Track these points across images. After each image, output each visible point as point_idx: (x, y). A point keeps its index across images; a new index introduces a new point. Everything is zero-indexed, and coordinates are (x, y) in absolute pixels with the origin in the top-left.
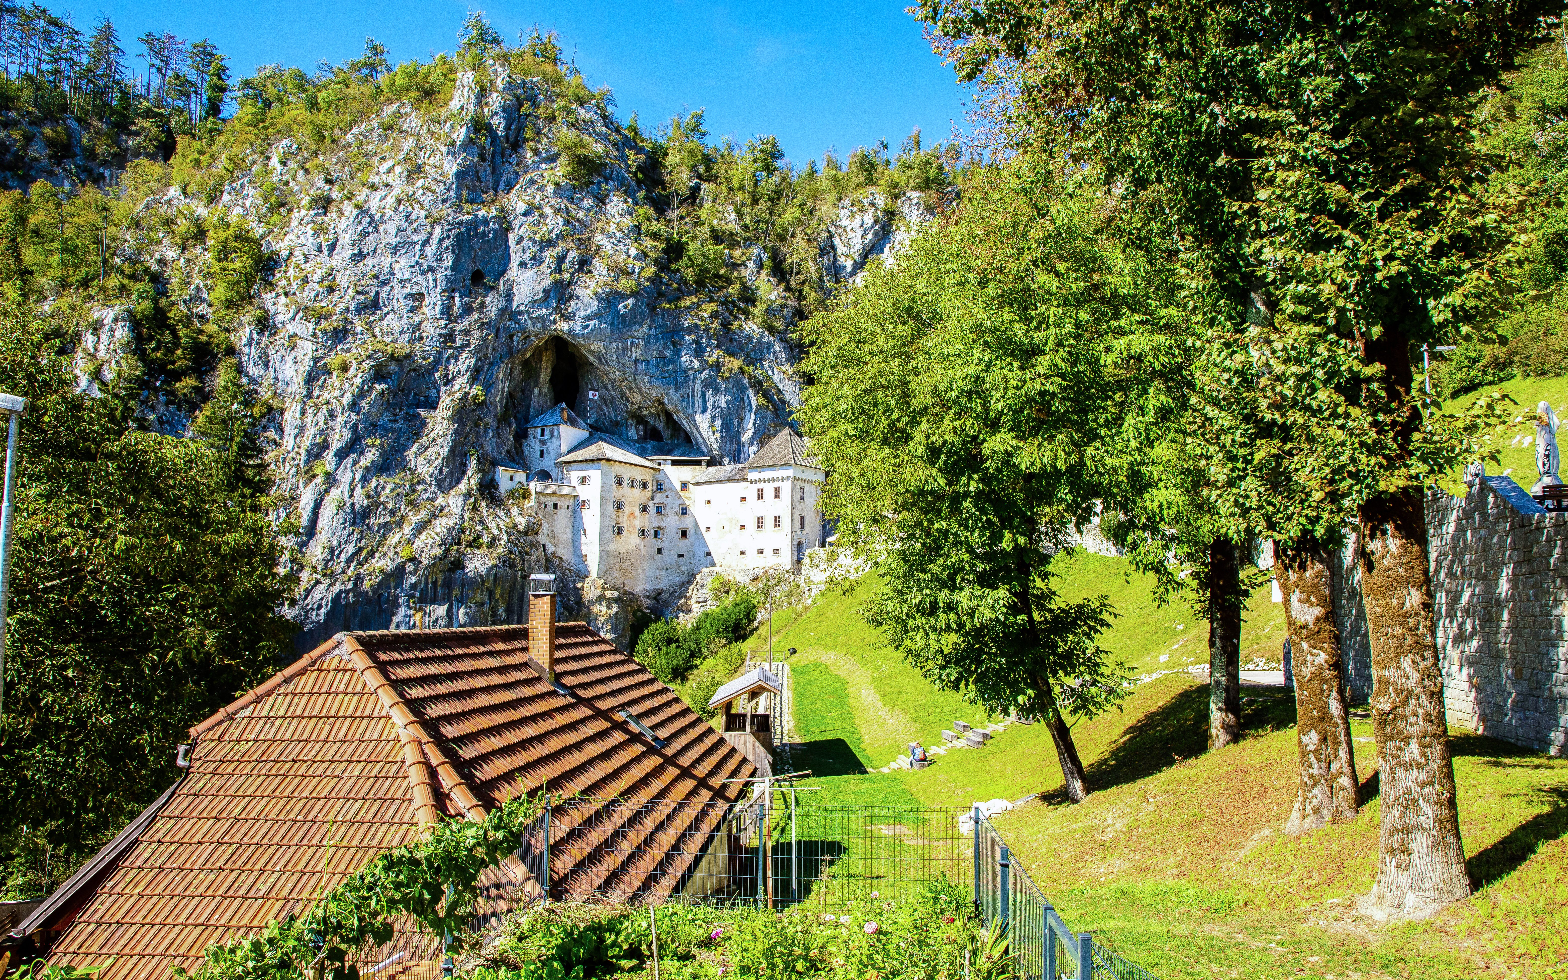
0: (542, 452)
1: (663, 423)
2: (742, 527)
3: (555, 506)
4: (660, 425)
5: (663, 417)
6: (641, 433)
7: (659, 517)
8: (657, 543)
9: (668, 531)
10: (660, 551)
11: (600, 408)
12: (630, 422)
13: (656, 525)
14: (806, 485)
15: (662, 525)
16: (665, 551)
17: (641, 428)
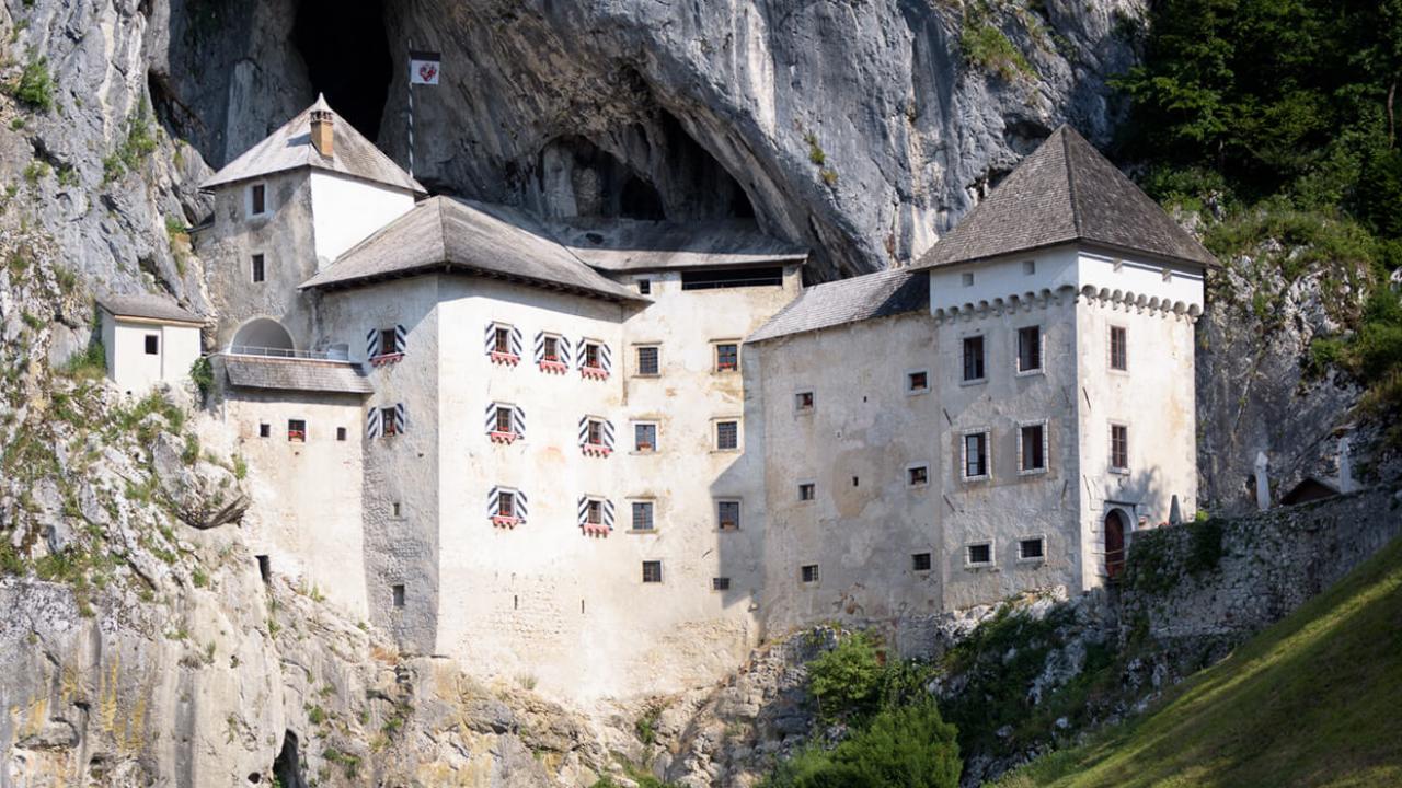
0: (258, 260)
1: (657, 157)
2: (918, 475)
3: (297, 428)
4: (649, 165)
5: (654, 134)
6: (590, 193)
7: (647, 458)
8: (645, 547)
9: (677, 504)
10: (652, 571)
11: (456, 122)
12: (551, 158)
13: (638, 487)
14: (1131, 320)
15: (657, 486)
16: (668, 569)
17: (590, 178)
